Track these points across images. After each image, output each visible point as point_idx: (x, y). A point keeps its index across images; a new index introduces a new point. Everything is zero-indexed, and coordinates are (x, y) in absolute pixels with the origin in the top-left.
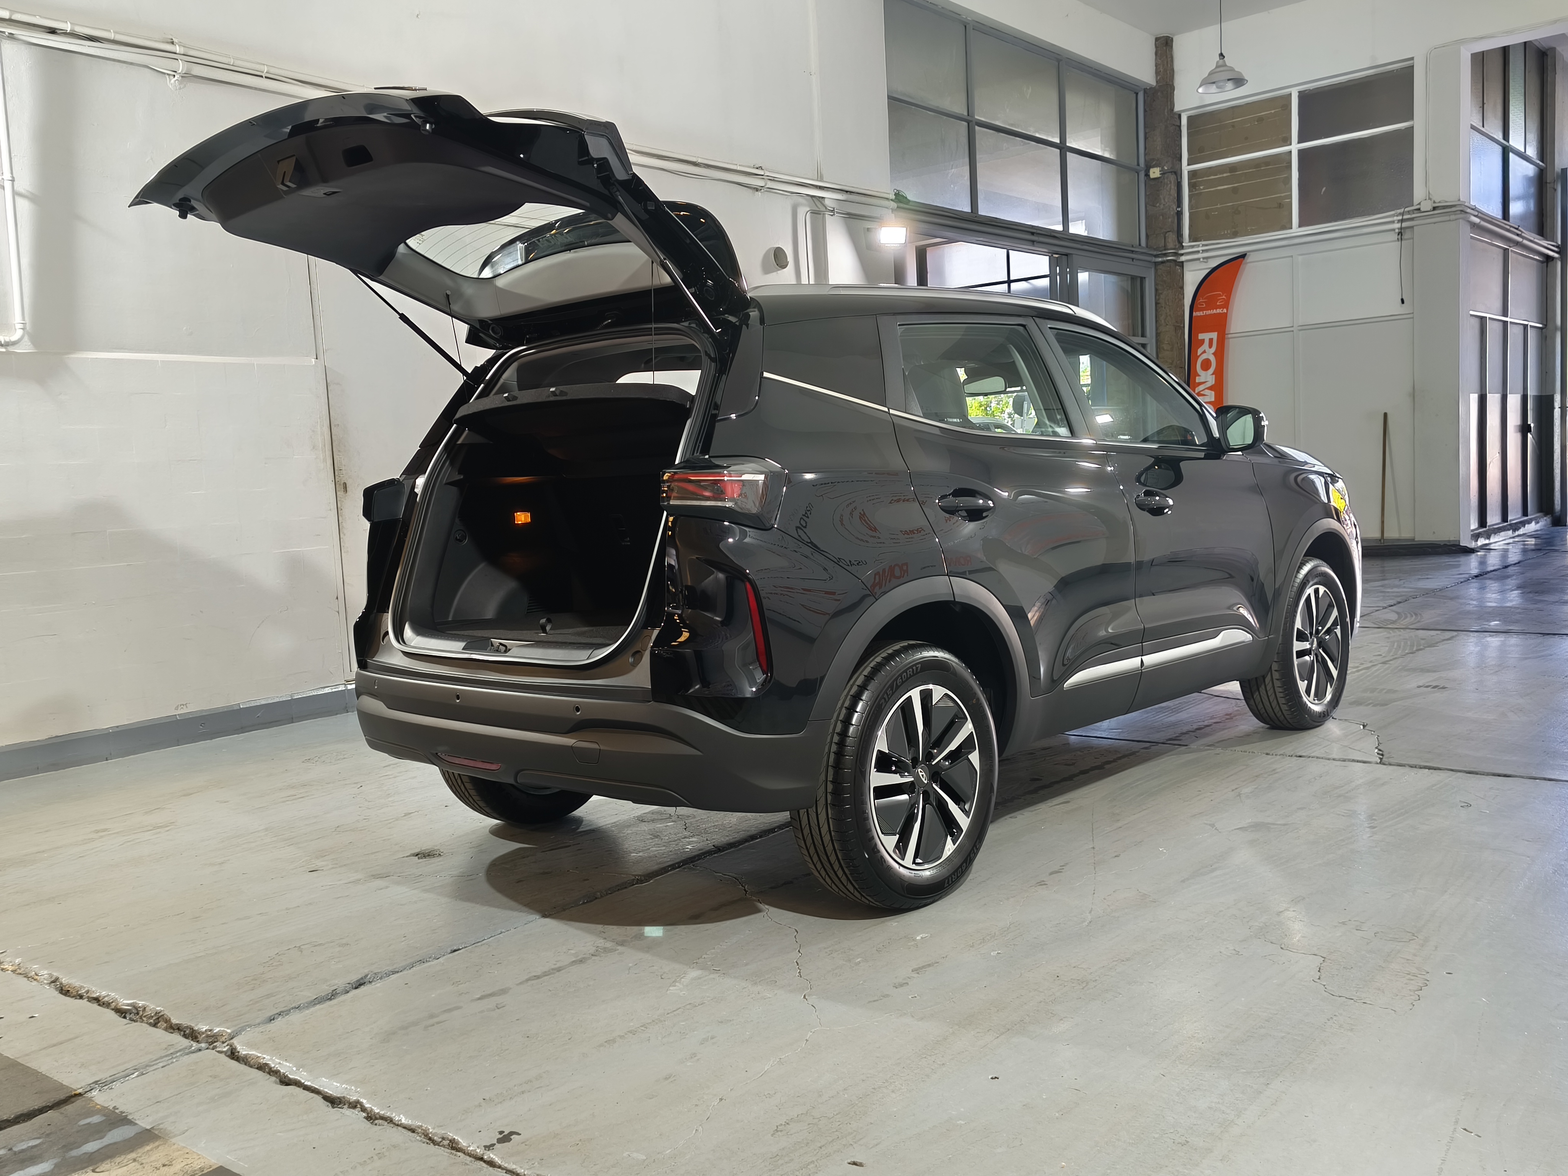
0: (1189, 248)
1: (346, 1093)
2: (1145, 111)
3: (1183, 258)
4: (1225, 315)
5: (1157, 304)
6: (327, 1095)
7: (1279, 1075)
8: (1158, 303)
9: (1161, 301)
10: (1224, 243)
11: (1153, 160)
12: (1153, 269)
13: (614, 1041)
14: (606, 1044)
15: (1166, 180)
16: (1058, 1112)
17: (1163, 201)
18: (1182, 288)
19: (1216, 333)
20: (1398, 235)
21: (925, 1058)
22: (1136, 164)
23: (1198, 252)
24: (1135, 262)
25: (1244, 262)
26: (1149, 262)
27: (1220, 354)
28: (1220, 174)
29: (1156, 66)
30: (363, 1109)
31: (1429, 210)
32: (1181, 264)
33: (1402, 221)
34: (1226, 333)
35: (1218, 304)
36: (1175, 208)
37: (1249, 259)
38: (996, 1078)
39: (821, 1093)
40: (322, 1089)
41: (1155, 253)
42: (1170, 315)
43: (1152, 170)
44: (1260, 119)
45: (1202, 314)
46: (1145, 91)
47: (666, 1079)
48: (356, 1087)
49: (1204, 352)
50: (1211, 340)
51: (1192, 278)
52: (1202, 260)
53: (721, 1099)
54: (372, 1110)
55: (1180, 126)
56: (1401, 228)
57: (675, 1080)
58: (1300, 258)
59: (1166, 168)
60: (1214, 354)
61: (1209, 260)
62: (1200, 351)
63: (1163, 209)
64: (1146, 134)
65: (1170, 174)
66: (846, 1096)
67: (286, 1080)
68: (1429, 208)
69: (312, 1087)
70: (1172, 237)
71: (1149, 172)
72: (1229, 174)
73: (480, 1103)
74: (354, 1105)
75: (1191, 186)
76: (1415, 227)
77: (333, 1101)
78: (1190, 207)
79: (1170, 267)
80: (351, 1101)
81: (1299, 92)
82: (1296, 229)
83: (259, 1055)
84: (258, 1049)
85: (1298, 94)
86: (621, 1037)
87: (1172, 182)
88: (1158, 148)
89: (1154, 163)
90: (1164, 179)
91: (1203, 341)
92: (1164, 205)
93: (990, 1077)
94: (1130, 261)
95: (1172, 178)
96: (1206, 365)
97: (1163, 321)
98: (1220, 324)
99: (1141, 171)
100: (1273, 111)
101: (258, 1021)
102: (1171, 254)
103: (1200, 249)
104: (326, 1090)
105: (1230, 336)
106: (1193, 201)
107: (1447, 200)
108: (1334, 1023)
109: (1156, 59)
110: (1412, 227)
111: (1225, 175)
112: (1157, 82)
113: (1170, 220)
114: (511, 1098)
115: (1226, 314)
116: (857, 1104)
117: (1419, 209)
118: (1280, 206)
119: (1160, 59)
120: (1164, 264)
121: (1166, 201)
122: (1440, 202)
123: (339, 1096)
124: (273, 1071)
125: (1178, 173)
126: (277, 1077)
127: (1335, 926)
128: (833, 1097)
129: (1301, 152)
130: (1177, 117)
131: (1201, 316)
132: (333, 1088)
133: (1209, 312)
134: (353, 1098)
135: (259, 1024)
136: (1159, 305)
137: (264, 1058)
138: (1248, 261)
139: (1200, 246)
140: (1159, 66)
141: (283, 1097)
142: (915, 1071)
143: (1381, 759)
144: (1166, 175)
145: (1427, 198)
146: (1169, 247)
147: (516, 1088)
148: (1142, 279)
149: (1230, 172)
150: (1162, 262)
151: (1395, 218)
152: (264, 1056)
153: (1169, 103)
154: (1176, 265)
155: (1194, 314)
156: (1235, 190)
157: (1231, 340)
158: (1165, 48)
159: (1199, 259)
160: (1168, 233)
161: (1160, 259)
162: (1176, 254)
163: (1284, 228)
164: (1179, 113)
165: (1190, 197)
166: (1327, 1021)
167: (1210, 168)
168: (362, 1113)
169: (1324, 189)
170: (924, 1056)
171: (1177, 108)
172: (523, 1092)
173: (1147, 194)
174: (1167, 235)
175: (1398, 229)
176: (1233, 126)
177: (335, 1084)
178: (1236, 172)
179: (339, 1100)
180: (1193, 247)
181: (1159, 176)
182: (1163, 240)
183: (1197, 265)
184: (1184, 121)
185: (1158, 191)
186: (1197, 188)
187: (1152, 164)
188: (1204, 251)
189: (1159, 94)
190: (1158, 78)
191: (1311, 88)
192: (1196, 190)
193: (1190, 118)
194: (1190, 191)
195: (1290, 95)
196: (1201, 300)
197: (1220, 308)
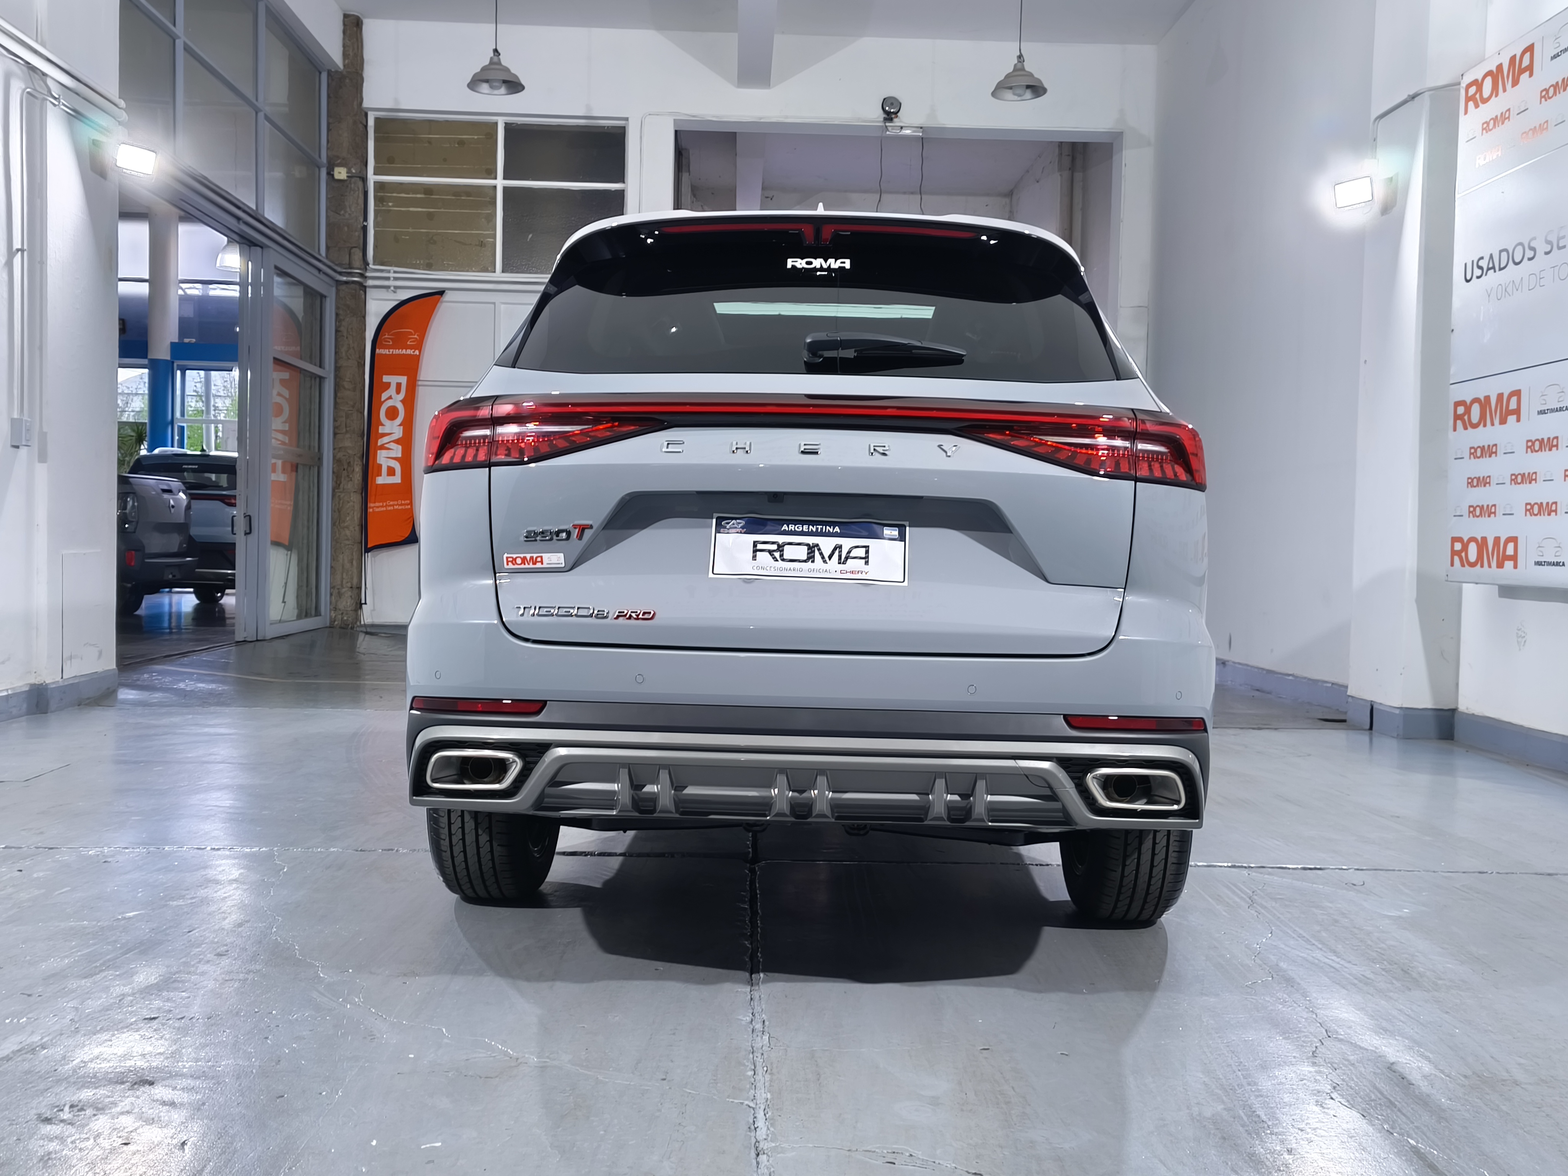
0: (374, 272)
2: (329, 97)
3: (370, 283)
4: (416, 359)
5: (337, 331)
8: (339, 331)
9: (342, 329)
10: (418, 273)
11: (338, 157)
12: (334, 289)
15: (353, 185)
17: (348, 210)
18: (364, 317)
22: (316, 157)
23: (388, 279)
24: (321, 275)
25: (442, 299)
26: (331, 277)
27: (410, 402)
28: (413, 194)
29: (344, 46)
32: (363, 289)
34: (418, 379)
36: (362, 220)
37: (448, 296)
41: (339, 269)
42: (353, 348)
43: (336, 169)
44: (461, 143)
45: (388, 353)
46: (329, 73)
49: (390, 398)
50: (399, 385)
51: (376, 308)
52: (392, 288)
55: (366, 126)
58: (503, 306)
59: (354, 171)
60: (402, 401)
61: (399, 291)
62: (384, 396)
63: (346, 219)
64: (329, 124)
65: (358, 179)
70: (357, 254)
71: (333, 171)
72: (422, 196)
75: (378, 200)
78: (376, 225)
79: (354, 289)
81: (506, 123)
82: (499, 274)
85: (504, 125)
87: (360, 189)
88: (342, 144)
89: (339, 161)
90: (349, 183)
91: (388, 385)
92: (349, 214)
94: (316, 272)
95: (359, 184)
97: (344, 354)
98: (410, 368)
99: (323, 167)
100: (476, 137)
102: (357, 275)
103: (392, 275)
105: (420, 383)
106: (379, 219)
109: (344, 39)
111: (419, 196)
112: (344, 66)
113: (357, 234)
115: (419, 355)
118: (482, 244)
119: (349, 40)
120: (348, 285)
121: (351, 209)
125: (364, 180)
129: (506, 189)
130: (363, 114)
131: (386, 354)
136: (340, 334)
138: (445, 300)
139: (392, 271)
140: (347, 47)
144: (353, 180)
146: (355, 266)
148: (323, 297)
149: (425, 194)
150: (346, 283)
153: (358, 95)
154: (360, 290)
156: (430, 216)
157: (421, 388)
158: (355, 29)
159: (388, 287)
160: (352, 249)
161: (345, 279)
162: (362, 275)
163: (485, 270)
164: (366, 110)
165: (375, 211)
167: (401, 184)
169: (530, 236)
171: (366, 104)
173: (329, 196)
174: (349, 251)
176: (430, 143)
178: (432, 195)
180: (382, 271)
181: (346, 178)
182: (348, 256)
183: (383, 294)
184: (371, 122)
185: (342, 195)
186: (385, 203)
187: (336, 162)
188: (396, 279)
189: (347, 81)
190: (347, 61)
191: (519, 123)
192: (383, 206)
193: (377, 120)
194: (375, 205)
195: (496, 124)
196: (386, 336)
197: (411, 350)
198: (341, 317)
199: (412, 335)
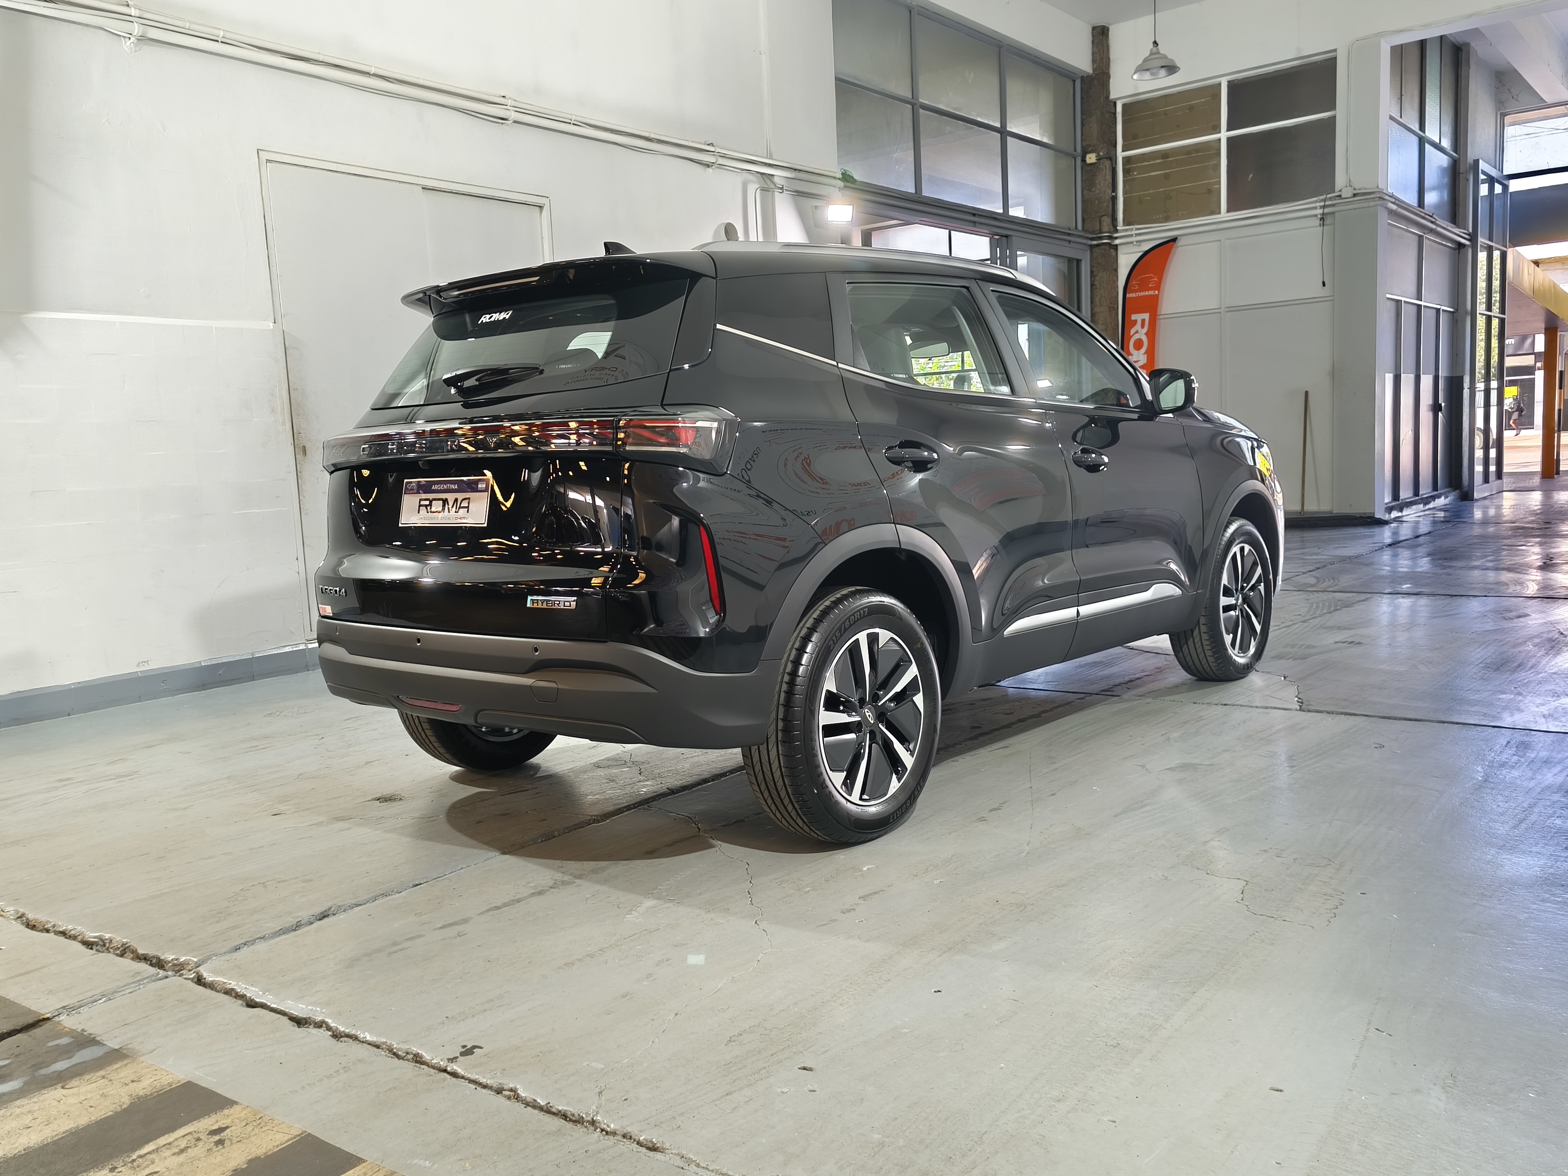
0: (1123, 232)
1: (311, 1014)
2: (1082, 98)
3: (1117, 242)
4: (1156, 298)
5: (1092, 285)
6: (293, 1016)
7: (1204, 984)
8: (1094, 285)
9: (1096, 282)
10: (1157, 227)
11: (1089, 146)
12: (1089, 252)
13: (572, 964)
14: (565, 966)
15: (1101, 166)
16: (997, 1020)
17: (1098, 186)
18: (1116, 270)
19: (1148, 314)
20: (1321, 220)
21: (872, 974)
22: (1073, 149)
23: (1132, 235)
24: (1072, 245)
25: (1176, 245)
26: (1085, 244)
27: (1152, 334)
28: (1153, 160)
29: (1093, 54)
30: (329, 1028)
31: (1349, 196)
32: (1115, 247)
33: (1324, 207)
34: (1158, 314)
35: (1150, 286)
36: (1110, 192)
37: (1180, 242)
38: (939, 991)
39: (772, 1007)
40: (287, 1010)
41: (1091, 236)
42: (1104, 297)
43: (1088, 156)
44: (1191, 108)
45: (1135, 296)
46: (1082, 78)
47: (623, 997)
48: (322, 1008)
49: (1137, 332)
50: (1143, 321)
51: (1126, 261)
52: (1135, 243)
53: (676, 1014)
54: (337, 1028)
55: (1115, 114)
56: (1323, 214)
57: (632, 998)
58: (1228, 241)
59: (1102, 154)
60: (1146, 334)
61: (1142, 244)
62: (1133, 331)
63: (1098, 194)
64: (1082, 120)
65: (1105, 160)
66: (796, 1009)
67: (253, 1004)
68: (1350, 195)
69: (278, 1009)
70: (1107, 221)
71: (1085, 157)
72: (1161, 161)
73: (443, 1021)
74: (319, 1025)
75: (1126, 172)
76: (1336, 213)
77: (299, 1022)
78: (1125, 193)
79: (1105, 250)
80: (316, 1021)
81: (1228, 82)
82: (1224, 214)
83: (225, 981)
84: (224, 975)
85: (1227, 83)
86: (579, 960)
87: (1108, 168)
88: (1094, 134)
89: (1090, 149)
90: (1100, 164)
91: (1136, 321)
92: (1099, 190)
93: (933, 991)
94: (1067, 244)
95: (1107, 163)
96: (1139, 345)
97: (1098, 303)
98: (1152, 306)
99: (1078, 156)
100: (1203, 100)
101: (224, 950)
102: (1106, 238)
103: (1134, 232)
104: (291, 1012)
105: (1161, 317)
106: (1127, 187)
107: (1366, 187)
108: (1256, 938)
109: (1093, 48)
110: (1333, 213)
111: (1158, 161)
112: (1093, 70)
113: (1105, 204)
114: (473, 1016)
115: (1157, 296)
116: (807, 1017)
117: (1340, 196)
118: (1210, 191)
119: (1097, 48)
120: (1099, 247)
121: (1102, 185)
122: (1360, 189)
123: (304, 1017)
124: (239, 996)
125: (1113, 159)
126: (243, 1001)
127: (1257, 854)
128: (783, 1010)
129: (1229, 140)
130: (1112, 104)
131: (1133, 297)
132: (299, 1009)
133: (1141, 294)
134: (319, 1018)
135: (225, 953)
136: (1094, 287)
137: (230, 984)
138: (1178, 245)
139: (1134, 229)
140: (1095, 55)
141: (250, 1018)
142: (862, 987)
143: (1300, 706)
144: (1102, 161)
145: (1348, 185)
146: (1104, 231)
147: (478, 1006)
148: (1079, 261)
149: (1162, 159)
150: (1098, 245)
151: (1318, 204)
152: (230, 982)
153: (1105, 91)
154: (1111, 248)
155: (1128, 296)
156: (1167, 176)
157: (1162, 320)
158: (1101, 37)
159: (1132, 243)
160: (1103, 218)
161: (1095, 242)
162: (1110, 238)
163: (1212, 213)
164: (1115, 101)
165: (1124, 181)
166: (1249, 937)
167: (1143, 154)
168: (327, 1032)
169: (1251, 176)
170: (871, 973)
171: (1113, 96)
172: (485, 1011)
173: (1084, 179)
174: (1102, 219)
175: (1321, 214)
176: (1166, 114)
177: (300, 1005)
178: (1168, 158)
179: (304, 1021)
180: (1126, 230)
181: (1095, 161)
182: (1098, 224)
183: (1130, 249)
184: (1119, 109)
185: (1094, 176)
186: (1131, 174)
187: (1088, 150)
188: (1137, 235)
189: (1095, 82)
190: (1095, 66)
191: (1240, 78)
192: (1130, 175)
193: (1124, 106)
194: (1124, 176)
195: (1220, 84)
196: (1134, 283)
197: (1152, 290)
198: (1095, 274)
199: (1153, 278)
